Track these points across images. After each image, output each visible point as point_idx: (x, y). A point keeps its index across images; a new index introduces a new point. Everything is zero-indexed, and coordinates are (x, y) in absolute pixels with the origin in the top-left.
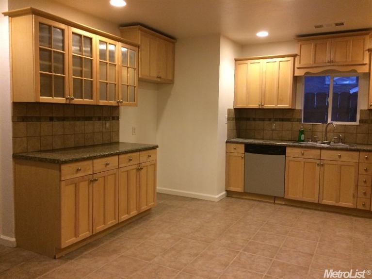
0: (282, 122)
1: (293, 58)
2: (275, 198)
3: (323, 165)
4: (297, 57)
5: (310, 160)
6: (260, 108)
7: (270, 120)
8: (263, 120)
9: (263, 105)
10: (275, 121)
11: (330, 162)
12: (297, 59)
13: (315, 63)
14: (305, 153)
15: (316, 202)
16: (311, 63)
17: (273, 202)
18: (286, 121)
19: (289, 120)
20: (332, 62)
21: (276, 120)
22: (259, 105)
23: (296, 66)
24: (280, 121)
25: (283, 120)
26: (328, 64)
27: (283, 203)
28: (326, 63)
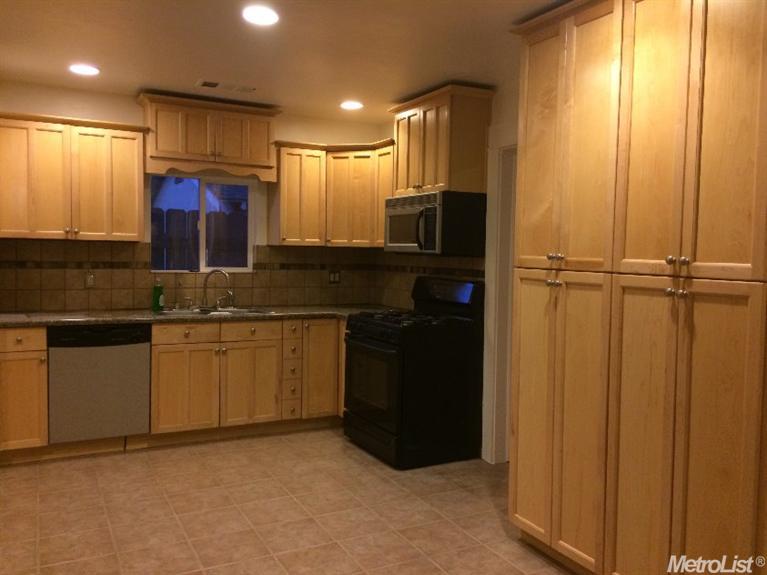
0: (109, 270)
1: (141, 134)
2: (126, 440)
3: (225, 352)
4: (150, 134)
5: (201, 346)
6: (70, 237)
7: (79, 265)
8: (63, 265)
9: (76, 233)
10: (93, 268)
11: (236, 345)
12: (150, 137)
13: (187, 152)
14: (192, 331)
15: (216, 425)
16: (180, 150)
17: (122, 449)
18: (118, 267)
19: (125, 265)
20: (219, 155)
21: (96, 266)
22: (67, 232)
23: (149, 154)
24: (105, 267)
25: (112, 265)
26: (212, 159)
27: (145, 445)
28: (205, 155)
